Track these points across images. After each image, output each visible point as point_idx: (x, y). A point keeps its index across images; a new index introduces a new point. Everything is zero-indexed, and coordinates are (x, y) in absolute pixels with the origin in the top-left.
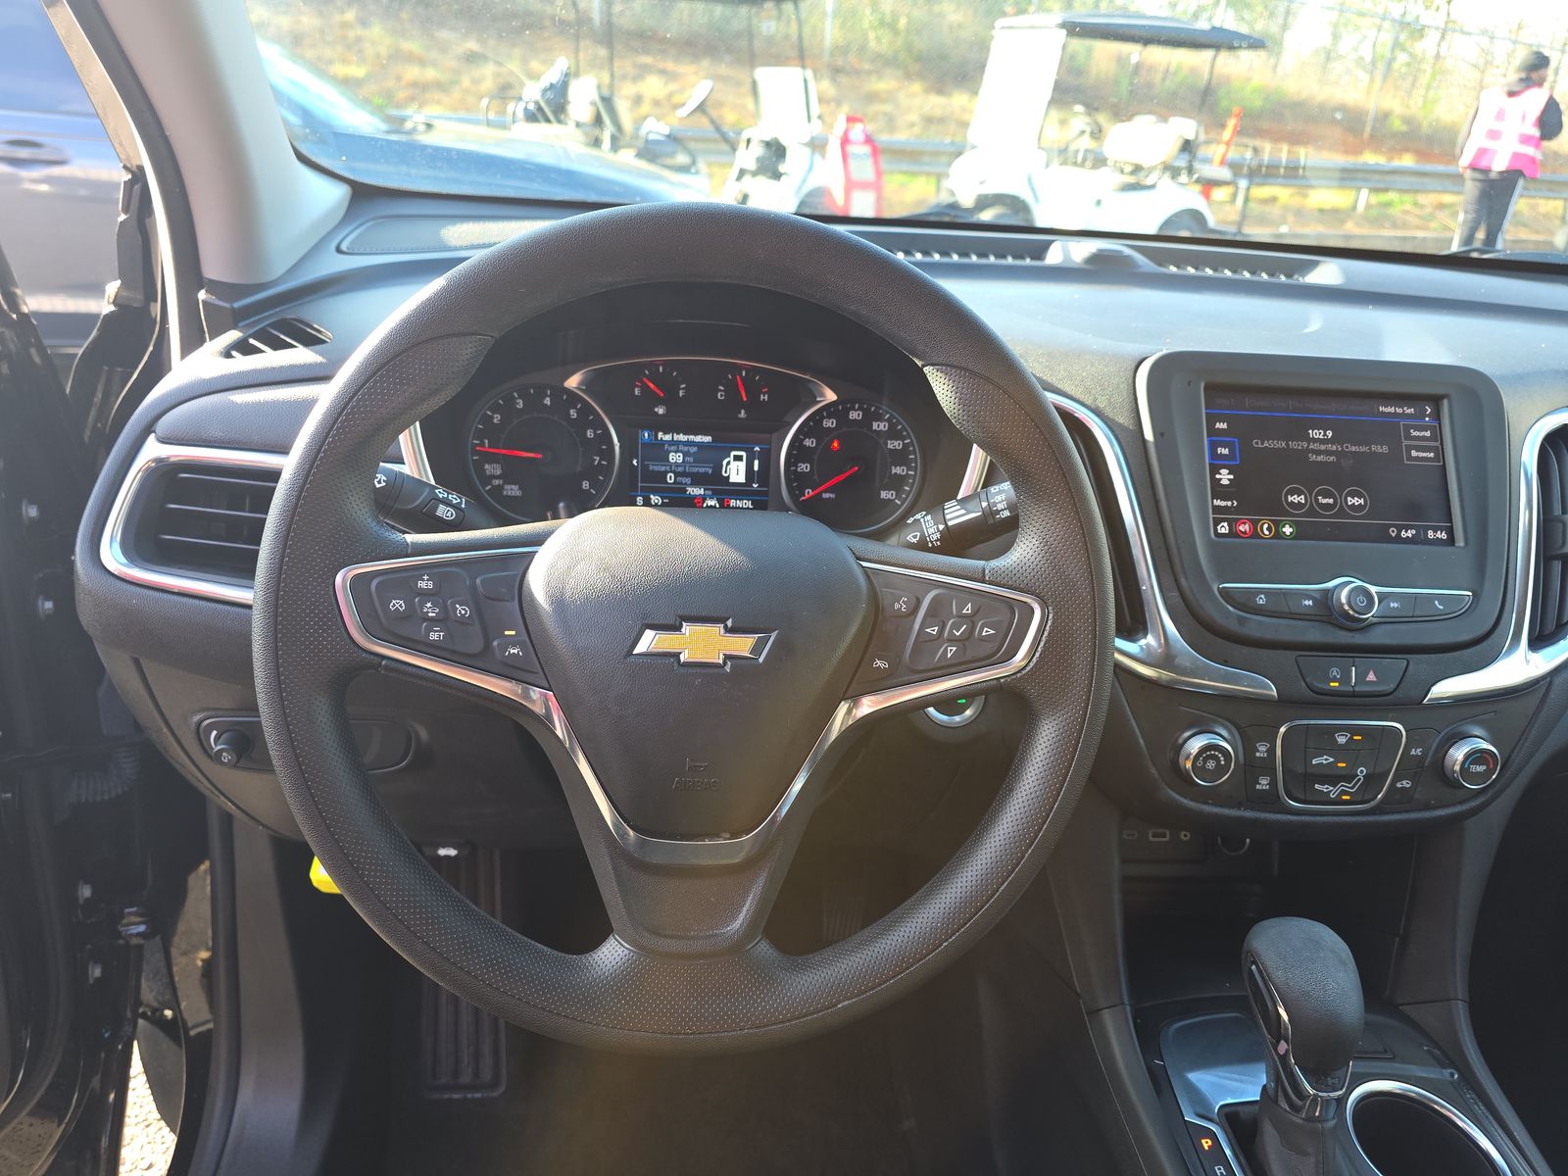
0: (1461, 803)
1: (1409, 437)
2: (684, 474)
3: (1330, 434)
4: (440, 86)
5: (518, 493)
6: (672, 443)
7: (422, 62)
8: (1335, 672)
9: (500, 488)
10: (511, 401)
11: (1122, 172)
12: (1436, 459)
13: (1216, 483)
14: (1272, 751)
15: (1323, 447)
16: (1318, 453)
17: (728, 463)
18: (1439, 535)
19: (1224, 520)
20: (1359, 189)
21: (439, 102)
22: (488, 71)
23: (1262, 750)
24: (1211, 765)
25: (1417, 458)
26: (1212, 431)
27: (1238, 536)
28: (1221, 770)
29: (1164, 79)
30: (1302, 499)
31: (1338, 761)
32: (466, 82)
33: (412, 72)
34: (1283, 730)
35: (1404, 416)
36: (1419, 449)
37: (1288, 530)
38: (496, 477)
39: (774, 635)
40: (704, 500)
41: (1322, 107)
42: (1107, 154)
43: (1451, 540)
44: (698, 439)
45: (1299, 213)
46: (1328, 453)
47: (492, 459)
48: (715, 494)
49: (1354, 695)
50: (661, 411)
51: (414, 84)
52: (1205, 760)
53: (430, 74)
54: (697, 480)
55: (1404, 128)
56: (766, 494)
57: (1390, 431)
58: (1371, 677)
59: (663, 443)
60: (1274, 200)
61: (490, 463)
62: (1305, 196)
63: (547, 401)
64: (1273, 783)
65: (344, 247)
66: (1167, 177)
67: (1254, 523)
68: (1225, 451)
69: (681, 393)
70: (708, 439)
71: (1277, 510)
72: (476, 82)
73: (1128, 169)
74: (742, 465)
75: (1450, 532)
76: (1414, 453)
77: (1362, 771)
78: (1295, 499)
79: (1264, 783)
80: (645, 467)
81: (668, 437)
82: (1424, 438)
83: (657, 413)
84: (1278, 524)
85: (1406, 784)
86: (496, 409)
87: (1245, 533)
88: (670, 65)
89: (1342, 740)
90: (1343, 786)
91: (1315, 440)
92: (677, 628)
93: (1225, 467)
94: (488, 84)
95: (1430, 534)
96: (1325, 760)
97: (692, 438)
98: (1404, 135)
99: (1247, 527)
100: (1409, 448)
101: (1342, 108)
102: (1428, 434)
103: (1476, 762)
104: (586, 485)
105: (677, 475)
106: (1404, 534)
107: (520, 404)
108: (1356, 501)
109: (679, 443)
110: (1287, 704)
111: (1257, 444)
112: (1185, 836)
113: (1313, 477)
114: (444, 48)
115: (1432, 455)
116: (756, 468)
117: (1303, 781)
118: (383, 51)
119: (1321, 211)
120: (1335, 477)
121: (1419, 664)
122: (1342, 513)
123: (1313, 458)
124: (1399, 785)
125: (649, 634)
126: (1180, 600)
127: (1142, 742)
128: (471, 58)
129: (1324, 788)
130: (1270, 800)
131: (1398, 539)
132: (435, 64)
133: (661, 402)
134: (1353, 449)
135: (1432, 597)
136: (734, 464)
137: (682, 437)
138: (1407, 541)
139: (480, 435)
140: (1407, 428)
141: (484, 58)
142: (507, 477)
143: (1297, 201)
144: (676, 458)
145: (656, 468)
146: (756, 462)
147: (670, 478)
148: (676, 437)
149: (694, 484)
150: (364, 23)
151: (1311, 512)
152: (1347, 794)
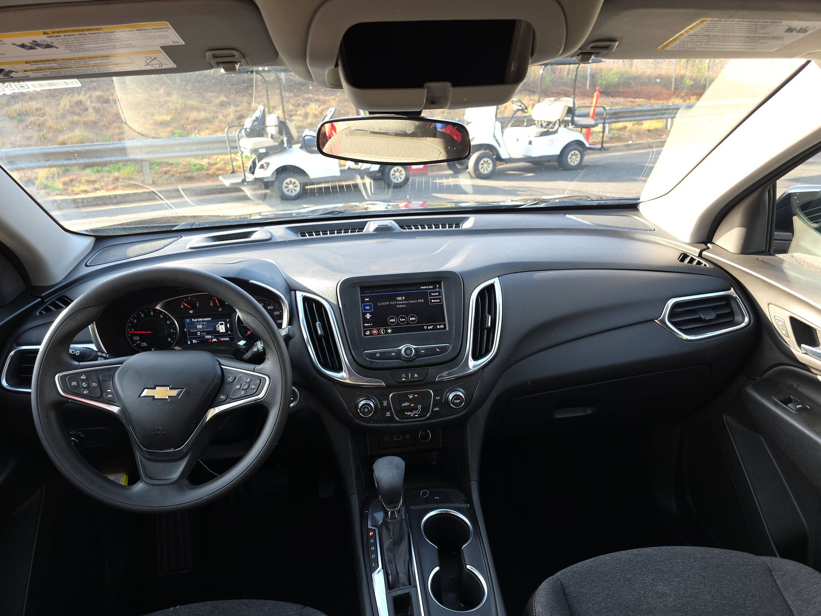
0: (459, 413)
1: (431, 296)
2: (203, 332)
3: (404, 298)
4: (208, 121)
5: (146, 345)
6: (197, 322)
7: (198, 109)
8: (403, 375)
9: (140, 344)
10: (139, 315)
11: (542, 126)
12: (440, 302)
13: (364, 318)
14: (388, 403)
15: (401, 302)
16: (400, 304)
17: (218, 326)
18: (441, 327)
19: (368, 330)
20: (667, 119)
21: (207, 129)
22: (231, 109)
23: (385, 403)
24: (366, 410)
25: (434, 302)
26: (363, 301)
27: (373, 335)
28: (369, 412)
29: (568, 74)
30: (394, 320)
31: (410, 404)
32: (220, 117)
33: (194, 115)
34: (391, 395)
35: (429, 289)
36: (434, 299)
37: (389, 331)
38: (138, 341)
39: (184, 389)
40: (212, 340)
41: (649, 77)
42: (534, 118)
43: (445, 328)
44: (206, 319)
45: (638, 134)
46: (403, 304)
47: (136, 335)
48: (215, 337)
49: (410, 382)
50: (191, 312)
51: (195, 121)
52: (364, 409)
53: (203, 115)
54: (208, 333)
55: (691, 83)
56: (233, 335)
57: (425, 295)
58: (416, 375)
59: (194, 322)
60: (625, 128)
61: (135, 336)
62: (642, 124)
63: (152, 313)
64: (391, 413)
65: (88, 264)
66: (562, 126)
67: (378, 330)
68: (368, 308)
69: (197, 305)
70: (210, 319)
71: (385, 324)
72: (225, 116)
73: (544, 125)
74: (223, 326)
75: (445, 325)
76: (433, 301)
77: (420, 407)
78: (392, 320)
79: (388, 414)
80: (189, 331)
81: (196, 320)
82: (436, 295)
83: (190, 313)
84: (386, 329)
85: (437, 409)
86: (134, 318)
87: (375, 333)
88: (321, 97)
89: (411, 397)
90: (414, 412)
91: (399, 301)
92: (155, 388)
93: (368, 313)
94: (232, 117)
95: (438, 327)
96: (406, 404)
97: (204, 319)
98: (692, 86)
99: (376, 332)
100: (431, 299)
101: (659, 77)
102: (437, 294)
103: (456, 399)
104: (169, 339)
105: (201, 332)
106: (429, 328)
107: (143, 316)
108: (413, 319)
109: (200, 321)
110: (389, 388)
111: (379, 304)
112: (407, 436)
113: (398, 312)
114: (209, 102)
115: (439, 301)
116: (228, 326)
117: (401, 412)
118: (179, 106)
119: (649, 131)
120: (406, 312)
121: (431, 370)
122: (408, 323)
123: (398, 306)
124: (434, 410)
125: (146, 390)
126: (352, 358)
127: (345, 405)
128: (222, 105)
129: (408, 413)
130: (391, 419)
131: (427, 329)
132: (205, 110)
133: (190, 309)
134: (412, 302)
135: (435, 348)
136: (220, 326)
137: (200, 320)
138: (430, 330)
139: (129, 327)
140: (430, 293)
141: (229, 104)
142: (142, 340)
143: (637, 127)
144: (200, 327)
145: (193, 331)
146: (228, 325)
147: (199, 334)
148: (198, 320)
149: (207, 334)
150: (168, 94)
151: (398, 324)
152: (417, 414)
